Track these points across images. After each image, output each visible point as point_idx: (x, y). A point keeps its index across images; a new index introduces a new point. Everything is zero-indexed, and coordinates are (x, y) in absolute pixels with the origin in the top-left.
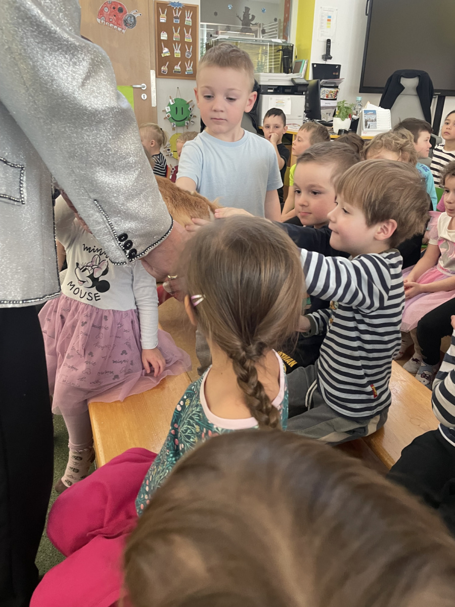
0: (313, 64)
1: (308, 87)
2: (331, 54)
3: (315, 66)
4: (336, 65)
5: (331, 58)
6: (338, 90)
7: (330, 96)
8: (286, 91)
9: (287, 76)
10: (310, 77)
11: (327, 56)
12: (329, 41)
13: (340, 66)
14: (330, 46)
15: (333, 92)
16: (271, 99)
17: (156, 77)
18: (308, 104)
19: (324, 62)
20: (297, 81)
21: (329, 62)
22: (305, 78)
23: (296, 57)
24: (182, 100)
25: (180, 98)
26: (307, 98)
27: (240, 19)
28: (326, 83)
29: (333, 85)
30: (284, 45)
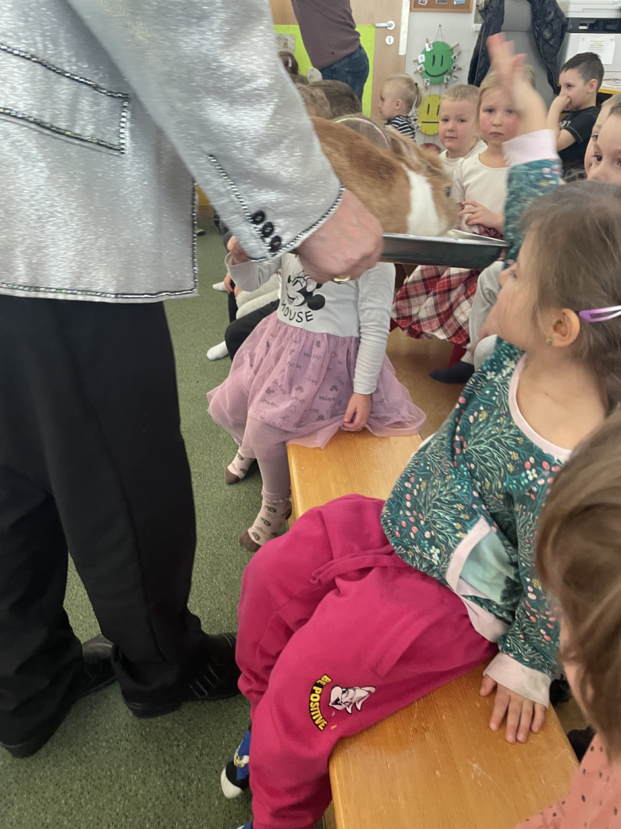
16: (583, 39)
17: (411, 10)
24: (443, 44)
25: (441, 41)
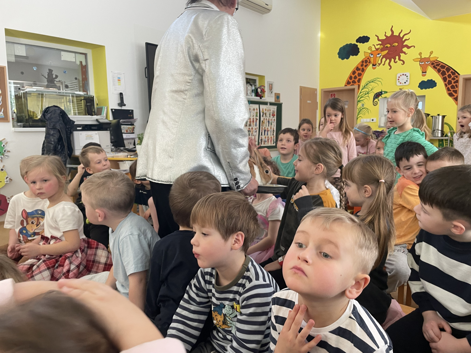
0: (112, 110)
1: (111, 125)
2: (125, 102)
3: (113, 110)
4: (130, 110)
5: (125, 105)
6: (135, 127)
7: (129, 131)
8: (93, 128)
9: (92, 118)
10: (111, 118)
11: (122, 104)
12: (121, 94)
13: (132, 111)
14: (123, 98)
15: (130, 128)
16: (81, 134)
18: (113, 137)
19: (120, 108)
20: (101, 121)
21: (124, 108)
22: (107, 118)
23: (97, 104)
26: (112, 132)
27: (45, 77)
28: (124, 122)
29: (130, 123)
30: (85, 96)
